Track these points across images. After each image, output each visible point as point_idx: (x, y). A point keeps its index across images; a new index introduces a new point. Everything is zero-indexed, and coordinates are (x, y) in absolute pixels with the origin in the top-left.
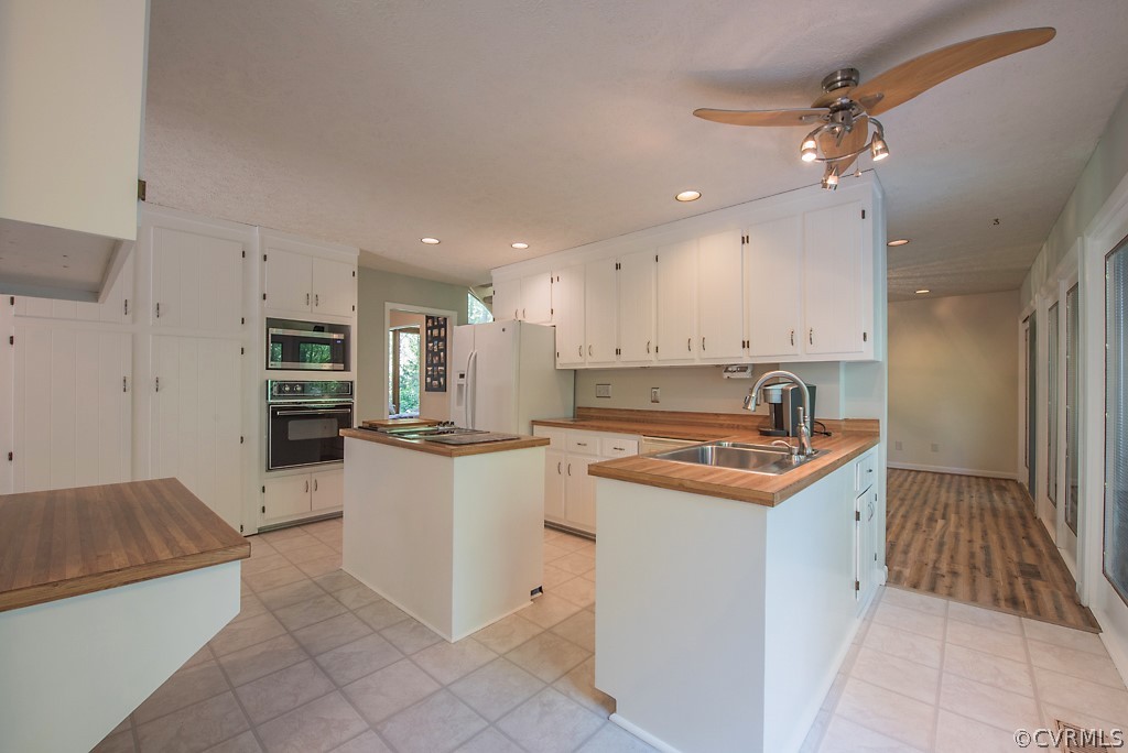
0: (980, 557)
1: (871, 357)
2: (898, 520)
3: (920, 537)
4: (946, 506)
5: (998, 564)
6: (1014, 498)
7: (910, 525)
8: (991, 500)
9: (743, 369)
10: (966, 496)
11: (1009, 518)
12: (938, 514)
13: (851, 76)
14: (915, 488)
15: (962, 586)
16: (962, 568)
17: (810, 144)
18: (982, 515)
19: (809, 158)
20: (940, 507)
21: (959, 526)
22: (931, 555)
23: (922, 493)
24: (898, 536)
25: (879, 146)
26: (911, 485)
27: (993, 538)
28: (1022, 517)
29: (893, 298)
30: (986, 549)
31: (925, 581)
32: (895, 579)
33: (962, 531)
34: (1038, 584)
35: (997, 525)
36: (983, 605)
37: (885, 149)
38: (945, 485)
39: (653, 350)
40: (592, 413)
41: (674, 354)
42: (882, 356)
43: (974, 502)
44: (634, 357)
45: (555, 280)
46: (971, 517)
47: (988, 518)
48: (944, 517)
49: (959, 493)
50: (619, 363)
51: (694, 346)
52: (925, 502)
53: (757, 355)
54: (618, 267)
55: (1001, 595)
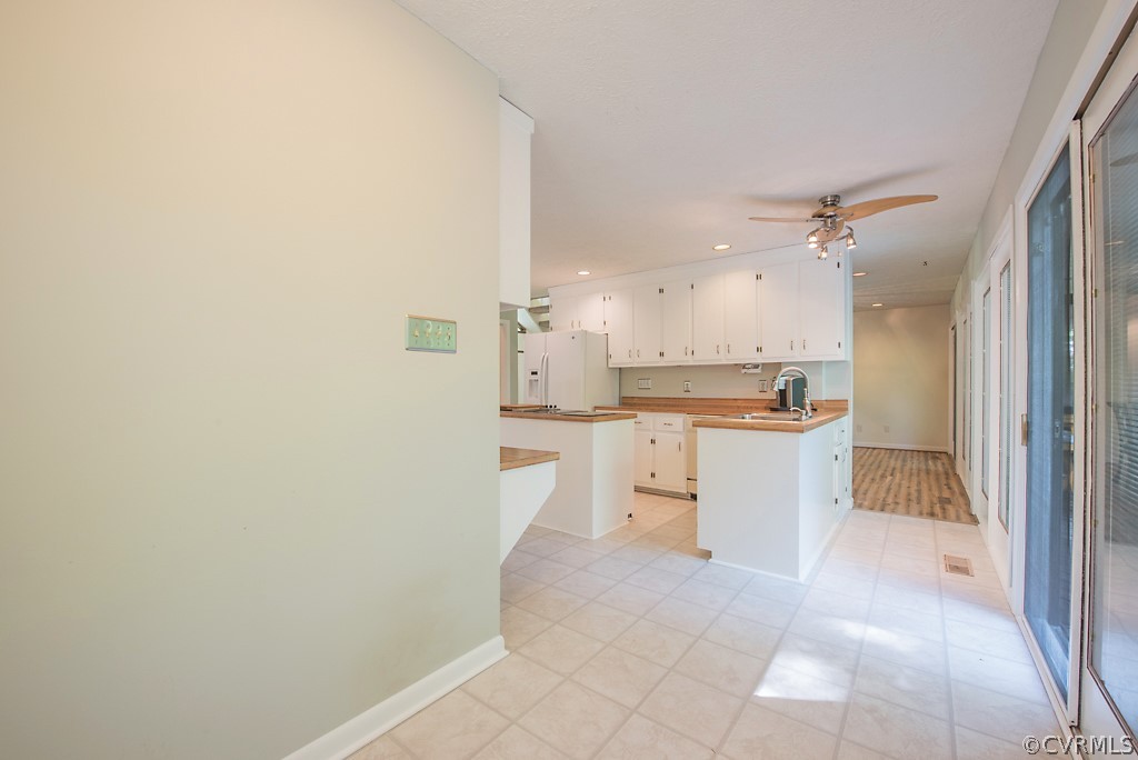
0: (914, 495)
1: (843, 359)
2: (860, 477)
3: (875, 486)
4: (894, 469)
5: (925, 497)
6: (943, 464)
7: (868, 480)
8: (927, 465)
9: (756, 366)
10: (909, 464)
11: (937, 475)
12: (888, 474)
13: (836, 199)
14: (872, 459)
15: (901, 508)
16: (902, 500)
17: (813, 239)
18: (918, 475)
19: (813, 246)
20: (890, 470)
21: (902, 479)
22: (882, 494)
23: (877, 462)
24: (860, 486)
25: (851, 241)
26: (869, 457)
27: (924, 486)
28: (947, 474)
29: (856, 309)
30: (919, 491)
31: (878, 507)
32: (858, 505)
33: (903, 482)
34: (949, 507)
35: (928, 478)
36: (914, 516)
37: (855, 243)
38: (894, 457)
39: (689, 353)
40: (635, 401)
41: (706, 356)
42: (849, 358)
43: (914, 467)
44: (675, 357)
45: (607, 299)
46: (911, 475)
47: (923, 475)
48: (892, 475)
49: (904, 461)
50: (662, 363)
51: (722, 350)
52: (879, 467)
53: (769, 356)
54: (661, 291)
55: (925, 511)
